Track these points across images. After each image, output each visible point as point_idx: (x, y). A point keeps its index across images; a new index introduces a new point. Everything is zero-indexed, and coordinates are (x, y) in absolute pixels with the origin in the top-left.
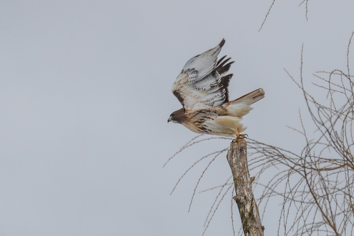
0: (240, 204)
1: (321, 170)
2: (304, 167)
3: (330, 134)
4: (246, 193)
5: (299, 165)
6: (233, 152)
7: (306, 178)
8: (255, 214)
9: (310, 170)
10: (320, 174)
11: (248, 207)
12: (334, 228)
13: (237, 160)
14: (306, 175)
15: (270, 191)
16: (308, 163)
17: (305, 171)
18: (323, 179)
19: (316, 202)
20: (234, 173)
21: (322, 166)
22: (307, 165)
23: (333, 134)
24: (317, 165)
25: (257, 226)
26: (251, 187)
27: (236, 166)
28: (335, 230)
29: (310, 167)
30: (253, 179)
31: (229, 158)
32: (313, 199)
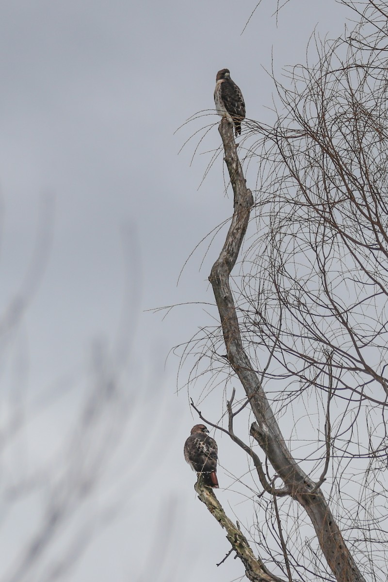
0: (229, 164)
1: (289, 137)
2: (277, 136)
3: (294, 111)
4: (233, 155)
5: (272, 134)
6: (223, 125)
7: (277, 144)
8: (239, 170)
9: (281, 138)
10: (287, 141)
11: (234, 165)
12: (299, 181)
13: (226, 132)
14: (277, 141)
15: (251, 153)
16: (279, 132)
17: (277, 139)
18: (289, 144)
19: (285, 161)
20: (223, 140)
21: (289, 135)
22: (278, 134)
23: (296, 111)
24: (285, 134)
25: (241, 179)
26: (236, 151)
27: (225, 136)
28: (299, 182)
29: (280, 135)
30: (237, 145)
31: (220, 129)
32: (283, 159)
